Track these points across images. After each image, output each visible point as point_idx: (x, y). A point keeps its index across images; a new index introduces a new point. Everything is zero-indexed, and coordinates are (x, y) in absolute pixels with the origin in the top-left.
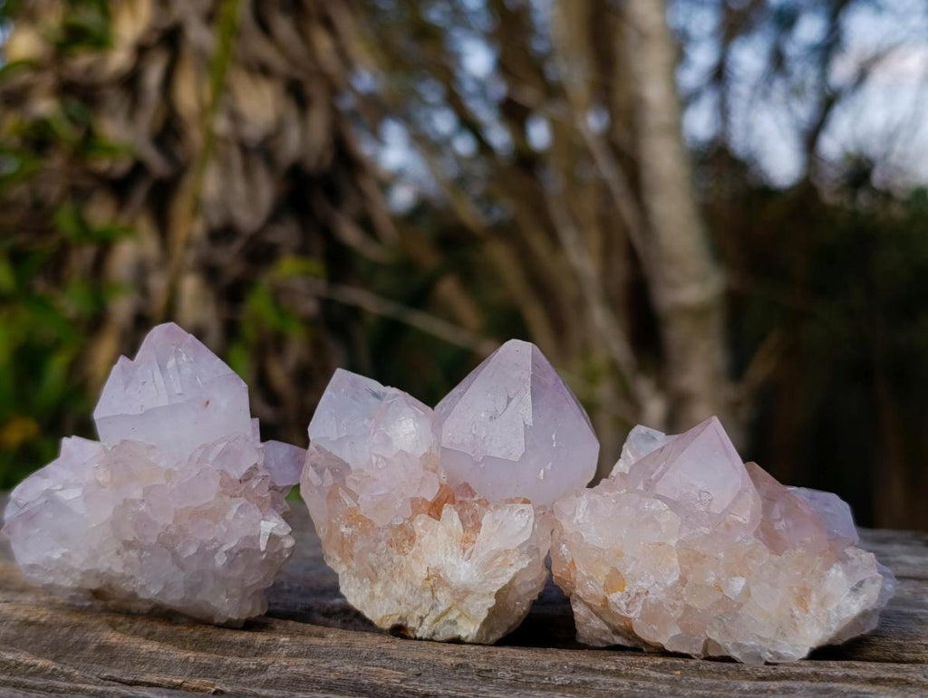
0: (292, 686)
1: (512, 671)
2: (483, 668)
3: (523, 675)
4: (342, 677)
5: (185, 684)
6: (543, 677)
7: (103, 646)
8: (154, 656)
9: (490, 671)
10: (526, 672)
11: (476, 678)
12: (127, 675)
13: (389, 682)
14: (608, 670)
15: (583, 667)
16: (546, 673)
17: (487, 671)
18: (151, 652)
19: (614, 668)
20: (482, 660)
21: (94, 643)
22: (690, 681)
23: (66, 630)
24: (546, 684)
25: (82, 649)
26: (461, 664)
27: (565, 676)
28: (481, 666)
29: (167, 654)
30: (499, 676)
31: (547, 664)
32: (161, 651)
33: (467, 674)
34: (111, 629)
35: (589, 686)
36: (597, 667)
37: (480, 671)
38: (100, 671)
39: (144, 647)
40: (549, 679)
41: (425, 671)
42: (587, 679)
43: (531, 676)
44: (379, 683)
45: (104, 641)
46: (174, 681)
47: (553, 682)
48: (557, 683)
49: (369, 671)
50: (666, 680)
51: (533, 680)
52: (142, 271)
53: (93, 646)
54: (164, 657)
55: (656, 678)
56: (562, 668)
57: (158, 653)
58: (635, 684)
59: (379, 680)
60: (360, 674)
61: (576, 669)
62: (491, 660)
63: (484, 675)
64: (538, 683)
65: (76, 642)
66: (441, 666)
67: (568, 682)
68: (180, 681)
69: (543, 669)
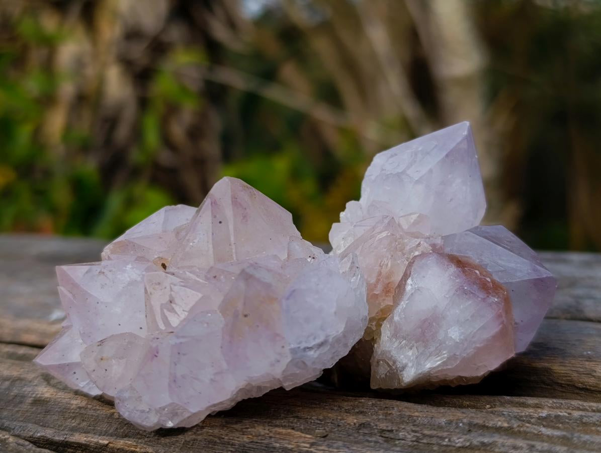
0: (208, 447)
1: (413, 431)
2: (385, 428)
3: (425, 436)
4: (255, 439)
5: (111, 445)
6: (443, 438)
7: (39, 401)
8: (83, 411)
9: (391, 431)
10: (426, 432)
11: (381, 440)
12: (59, 436)
13: (298, 446)
14: (501, 428)
15: (477, 424)
16: (445, 434)
17: (389, 431)
18: (80, 408)
19: (506, 425)
20: (381, 417)
21: (31, 397)
22: (583, 439)
23: (7, 383)
24: (447, 446)
25: (21, 402)
26: (364, 424)
27: (465, 437)
28: (383, 426)
29: (94, 410)
30: (401, 437)
31: (443, 421)
32: (89, 406)
33: (371, 435)
34: (45, 383)
35: (488, 448)
36: (491, 424)
37: (383, 431)
38: (34, 431)
39: (74, 402)
40: (449, 441)
41: (331, 432)
42: (486, 440)
43: (431, 436)
44: (290, 446)
45: (39, 396)
46: (101, 441)
47: (454, 444)
48: (458, 445)
49: (279, 434)
50: (558, 437)
51: (434, 441)
52: (79, 64)
53: (30, 400)
54: (91, 412)
55: (548, 436)
56: (457, 427)
57: (86, 408)
58: (533, 446)
59: (289, 444)
60: (271, 437)
61: (472, 427)
62: (389, 417)
63: (387, 436)
64: (439, 444)
65: (16, 396)
66: (345, 426)
67: (468, 444)
68: (106, 442)
69: (440, 427)
